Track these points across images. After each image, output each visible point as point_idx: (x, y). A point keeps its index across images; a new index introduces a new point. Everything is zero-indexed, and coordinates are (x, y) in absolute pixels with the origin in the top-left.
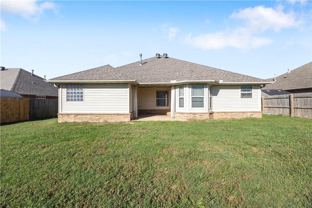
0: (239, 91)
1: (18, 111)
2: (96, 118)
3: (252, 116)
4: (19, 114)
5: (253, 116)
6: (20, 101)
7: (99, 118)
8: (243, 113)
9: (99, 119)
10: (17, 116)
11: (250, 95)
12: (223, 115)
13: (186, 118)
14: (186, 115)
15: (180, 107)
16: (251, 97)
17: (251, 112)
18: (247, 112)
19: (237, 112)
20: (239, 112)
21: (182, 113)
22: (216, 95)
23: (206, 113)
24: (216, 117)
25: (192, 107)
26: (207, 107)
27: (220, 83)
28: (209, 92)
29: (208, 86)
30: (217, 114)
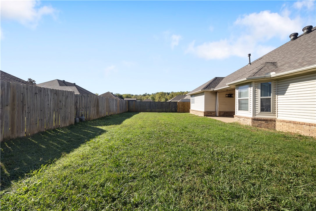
23: (248, 118)
24: (280, 128)
25: (239, 110)
26: (252, 111)
27: (272, 76)
28: (259, 91)
29: (253, 84)
30: (281, 124)
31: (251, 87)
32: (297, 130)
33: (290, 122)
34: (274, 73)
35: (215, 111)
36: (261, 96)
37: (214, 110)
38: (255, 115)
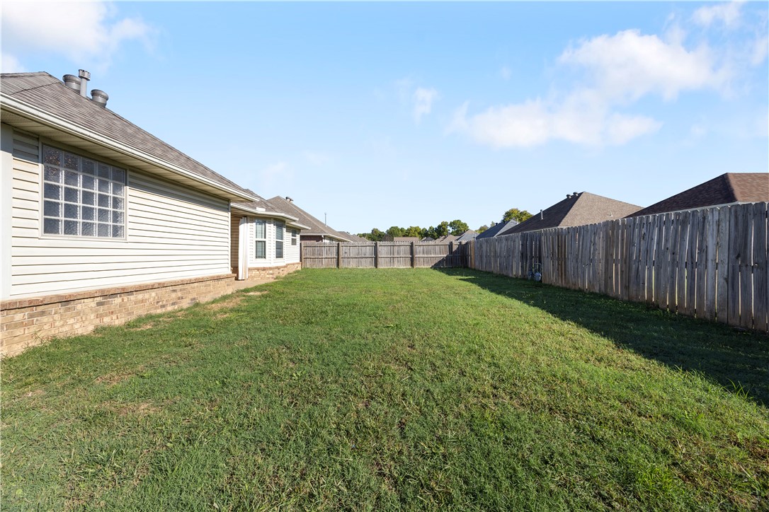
2: (174, 295)
7: (179, 294)
9: (179, 298)
13: (271, 276)
14: (271, 272)
15: (256, 257)
21: (264, 269)
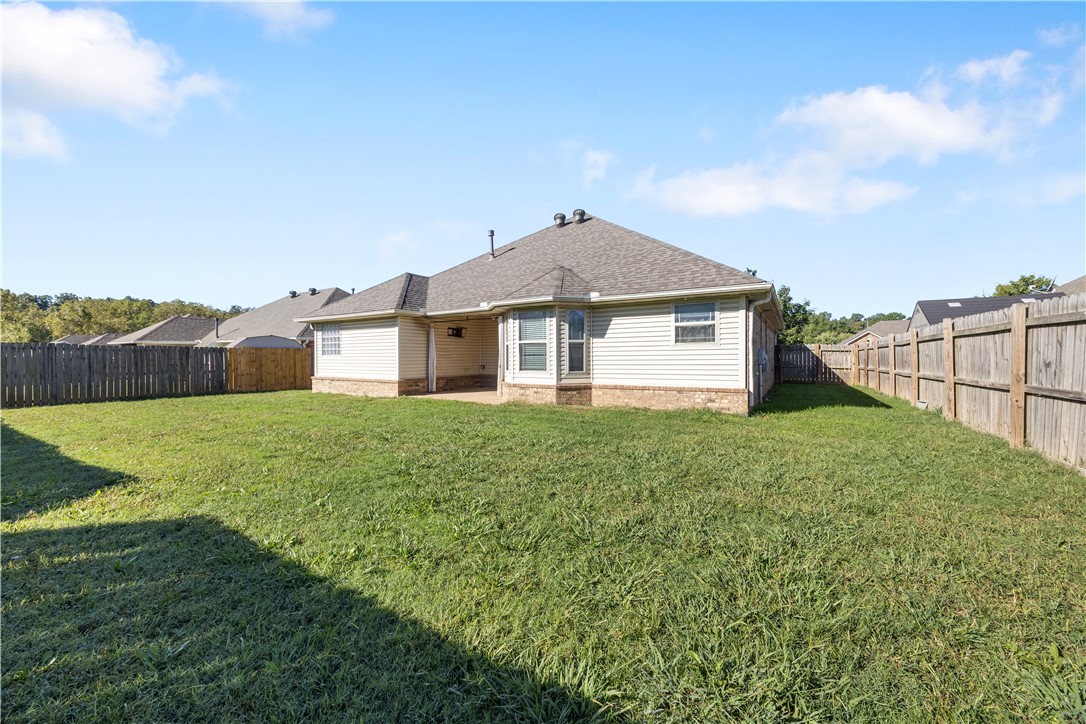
0: (668, 322)
1: (292, 372)
3: (709, 405)
4: (295, 377)
5: (714, 406)
6: (295, 354)
8: (680, 391)
10: (292, 380)
11: (707, 334)
12: (619, 397)
16: (714, 340)
17: (709, 390)
18: (695, 390)
19: (660, 389)
20: (666, 389)
22: (602, 335)
23: (548, 387)
24: (599, 400)
25: (521, 369)
26: (554, 371)
27: (592, 300)
28: (566, 326)
29: (557, 310)
30: (601, 393)
31: (551, 317)
32: (626, 400)
33: (616, 387)
34: (597, 294)
35: (424, 376)
36: (570, 338)
37: (421, 374)
38: (561, 379)
